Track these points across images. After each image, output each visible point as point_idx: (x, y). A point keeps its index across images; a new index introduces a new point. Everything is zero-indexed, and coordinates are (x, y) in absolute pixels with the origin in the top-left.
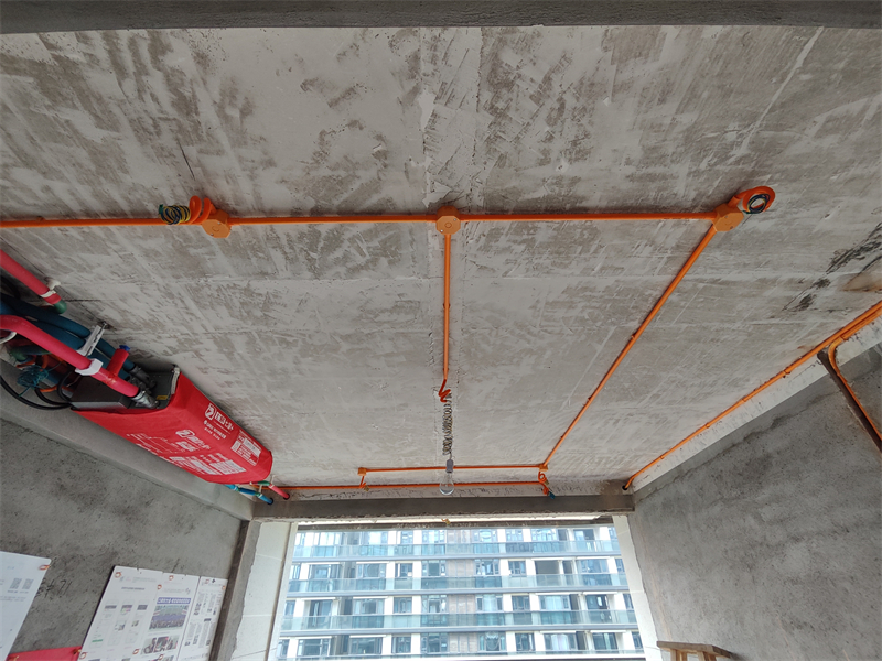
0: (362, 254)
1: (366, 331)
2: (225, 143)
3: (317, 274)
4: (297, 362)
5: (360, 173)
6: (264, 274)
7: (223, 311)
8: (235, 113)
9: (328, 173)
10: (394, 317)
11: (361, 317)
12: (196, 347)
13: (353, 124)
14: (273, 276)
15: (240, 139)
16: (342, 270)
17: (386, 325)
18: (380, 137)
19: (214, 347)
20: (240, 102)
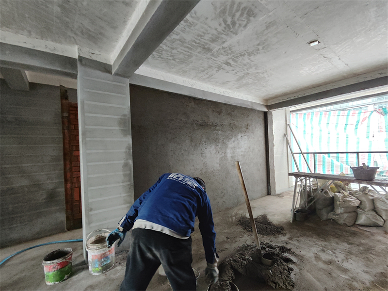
0: (244, 21)
1: (264, 39)
2: (196, 22)
3: (236, 34)
4: (249, 59)
5: (227, 4)
6: (224, 42)
8: (194, 15)
10: (269, 30)
11: (258, 36)
12: (222, 67)
16: (242, 28)
19: (226, 66)
20: (193, 12)
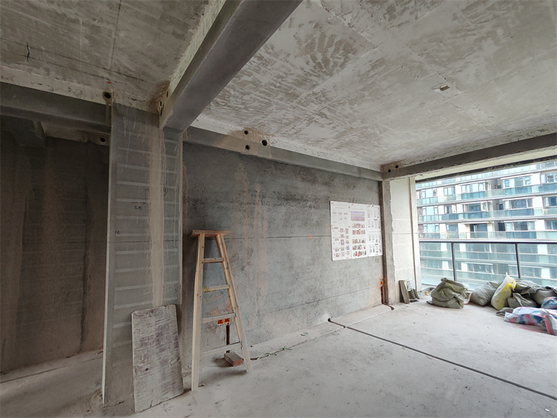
0: (341, 58)
1: (370, 83)
2: (275, 59)
3: (331, 75)
4: (352, 109)
5: (315, 36)
6: (314, 86)
7: (313, 104)
8: (270, 50)
9: (306, 44)
10: (376, 71)
11: (361, 79)
12: (314, 120)
13: (300, 26)
14: (317, 84)
15: (277, 55)
16: (338, 68)
17: (376, 76)
18: (311, 22)
19: (319, 117)
20: (269, 47)
